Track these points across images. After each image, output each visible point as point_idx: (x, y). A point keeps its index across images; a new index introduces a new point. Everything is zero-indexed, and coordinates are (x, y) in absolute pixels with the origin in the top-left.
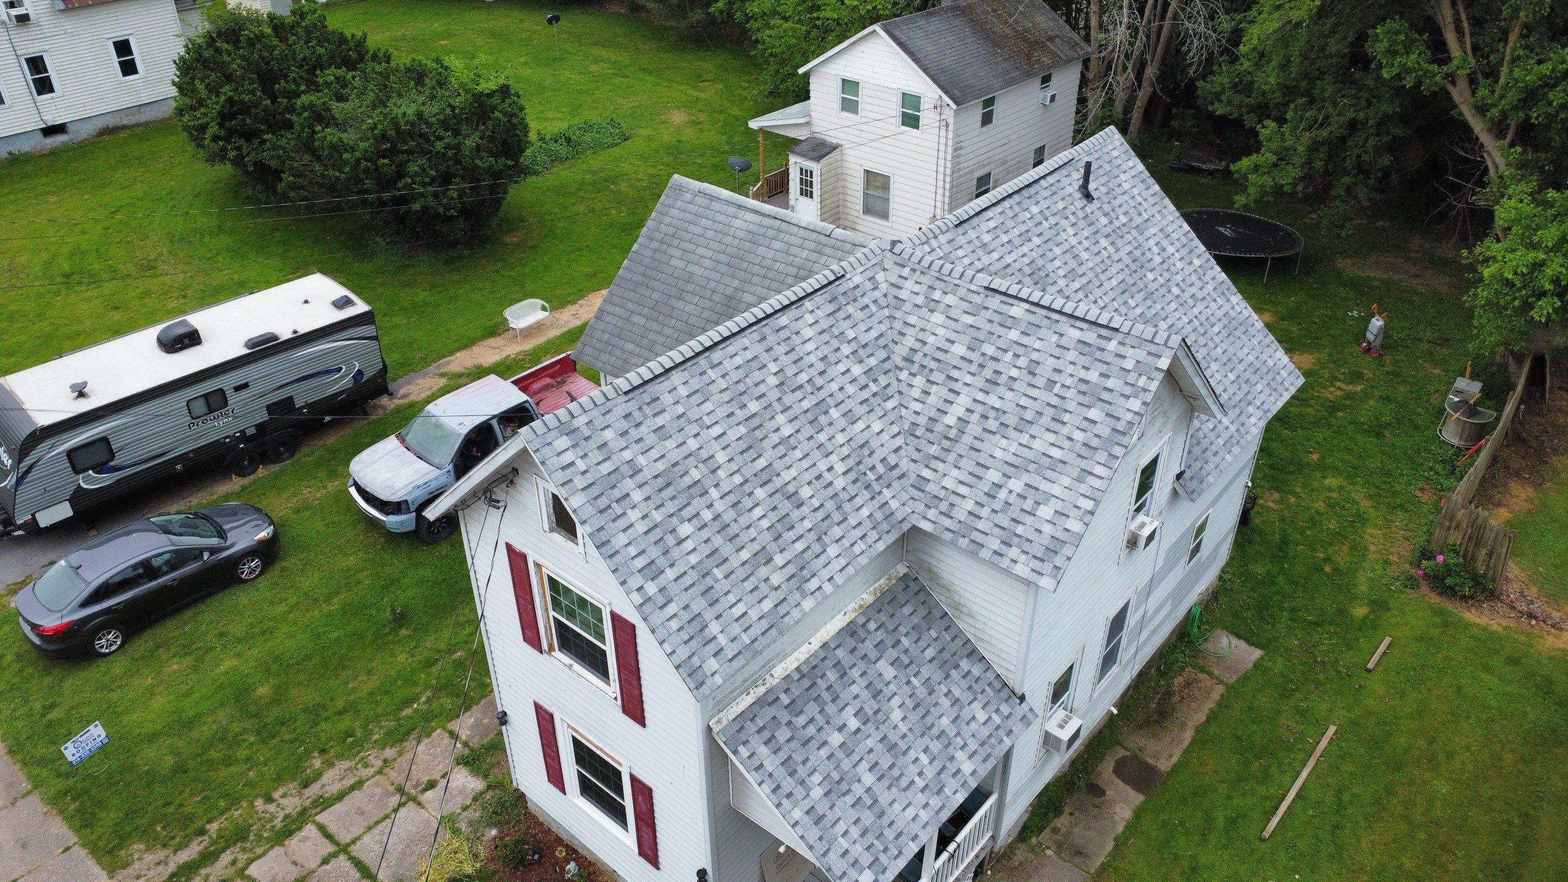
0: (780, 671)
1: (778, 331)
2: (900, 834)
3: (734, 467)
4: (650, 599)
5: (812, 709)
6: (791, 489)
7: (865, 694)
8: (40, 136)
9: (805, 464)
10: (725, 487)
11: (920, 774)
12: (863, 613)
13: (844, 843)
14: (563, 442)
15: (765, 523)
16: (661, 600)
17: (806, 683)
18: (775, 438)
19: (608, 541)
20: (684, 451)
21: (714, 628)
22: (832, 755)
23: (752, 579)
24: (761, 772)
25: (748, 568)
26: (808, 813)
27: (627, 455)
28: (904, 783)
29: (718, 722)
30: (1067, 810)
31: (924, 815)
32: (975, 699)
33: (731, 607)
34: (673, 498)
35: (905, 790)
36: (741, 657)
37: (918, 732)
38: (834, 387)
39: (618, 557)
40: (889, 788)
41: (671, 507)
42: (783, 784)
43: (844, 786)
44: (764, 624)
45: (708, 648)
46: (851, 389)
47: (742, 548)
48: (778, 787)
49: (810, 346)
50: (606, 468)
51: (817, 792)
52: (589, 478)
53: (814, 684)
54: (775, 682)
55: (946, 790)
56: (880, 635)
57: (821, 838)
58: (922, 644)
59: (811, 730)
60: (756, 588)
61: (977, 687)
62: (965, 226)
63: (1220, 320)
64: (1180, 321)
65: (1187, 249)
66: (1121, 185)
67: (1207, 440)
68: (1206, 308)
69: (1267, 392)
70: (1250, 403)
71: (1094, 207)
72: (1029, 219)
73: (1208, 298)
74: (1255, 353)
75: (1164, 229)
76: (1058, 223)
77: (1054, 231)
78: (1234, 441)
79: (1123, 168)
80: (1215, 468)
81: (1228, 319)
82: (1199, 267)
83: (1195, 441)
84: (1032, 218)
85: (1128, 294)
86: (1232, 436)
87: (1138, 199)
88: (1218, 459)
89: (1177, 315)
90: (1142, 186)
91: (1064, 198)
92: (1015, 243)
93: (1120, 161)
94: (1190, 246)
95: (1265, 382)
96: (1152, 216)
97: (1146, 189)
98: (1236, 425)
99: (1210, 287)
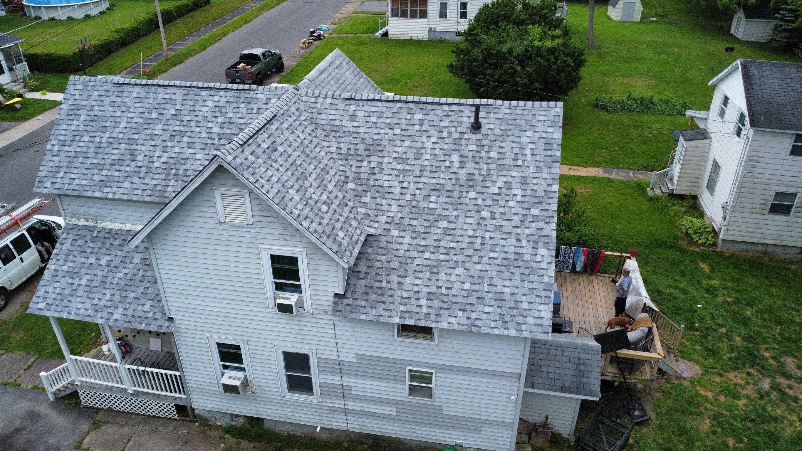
6: (136, 153)
10: (113, 135)
11: (100, 299)
14: (80, 87)
15: (114, 157)
16: (55, 154)
17: (107, 236)
21: (60, 175)
22: (84, 263)
23: (89, 170)
25: (91, 166)
26: (55, 270)
29: (70, 221)
32: (153, 300)
33: (72, 173)
37: (118, 287)
41: (88, 128)
44: (76, 187)
47: (97, 158)
48: (58, 255)
51: (65, 268)
53: (109, 238)
54: (100, 226)
57: (48, 281)
59: (89, 250)
62: (353, 102)
63: (507, 252)
64: (464, 231)
65: (536, 200)
66: (520, 137)
67: (391, 298)
68: (501, 239)
69: (492, 317)
70: (464, 311)
71: (474, 137)
72: (406, 119)
73: (513, 236)
74: (516, 291)
75: (528, 179)
76: (428, 131)
77: (419, 134)
78: (416, 317)
79: (537, 129)
80: (375, 315)
81: (517, 257)
82: (533, 215)
83: (379, 291)
84: (410, 119)
85: (437, 193)
86: (417, 313)
87: (527, 151)
88: (386, 313)
89: (466, 226)
90: (543, 146)
91: (453, 122)
92: (379, 125)
93: (540, 124)
94: (541, 200)
95: (499, 311)
96: (527, 166)
97: (544, 150)
98: (430, 311)
99: (527, 231)
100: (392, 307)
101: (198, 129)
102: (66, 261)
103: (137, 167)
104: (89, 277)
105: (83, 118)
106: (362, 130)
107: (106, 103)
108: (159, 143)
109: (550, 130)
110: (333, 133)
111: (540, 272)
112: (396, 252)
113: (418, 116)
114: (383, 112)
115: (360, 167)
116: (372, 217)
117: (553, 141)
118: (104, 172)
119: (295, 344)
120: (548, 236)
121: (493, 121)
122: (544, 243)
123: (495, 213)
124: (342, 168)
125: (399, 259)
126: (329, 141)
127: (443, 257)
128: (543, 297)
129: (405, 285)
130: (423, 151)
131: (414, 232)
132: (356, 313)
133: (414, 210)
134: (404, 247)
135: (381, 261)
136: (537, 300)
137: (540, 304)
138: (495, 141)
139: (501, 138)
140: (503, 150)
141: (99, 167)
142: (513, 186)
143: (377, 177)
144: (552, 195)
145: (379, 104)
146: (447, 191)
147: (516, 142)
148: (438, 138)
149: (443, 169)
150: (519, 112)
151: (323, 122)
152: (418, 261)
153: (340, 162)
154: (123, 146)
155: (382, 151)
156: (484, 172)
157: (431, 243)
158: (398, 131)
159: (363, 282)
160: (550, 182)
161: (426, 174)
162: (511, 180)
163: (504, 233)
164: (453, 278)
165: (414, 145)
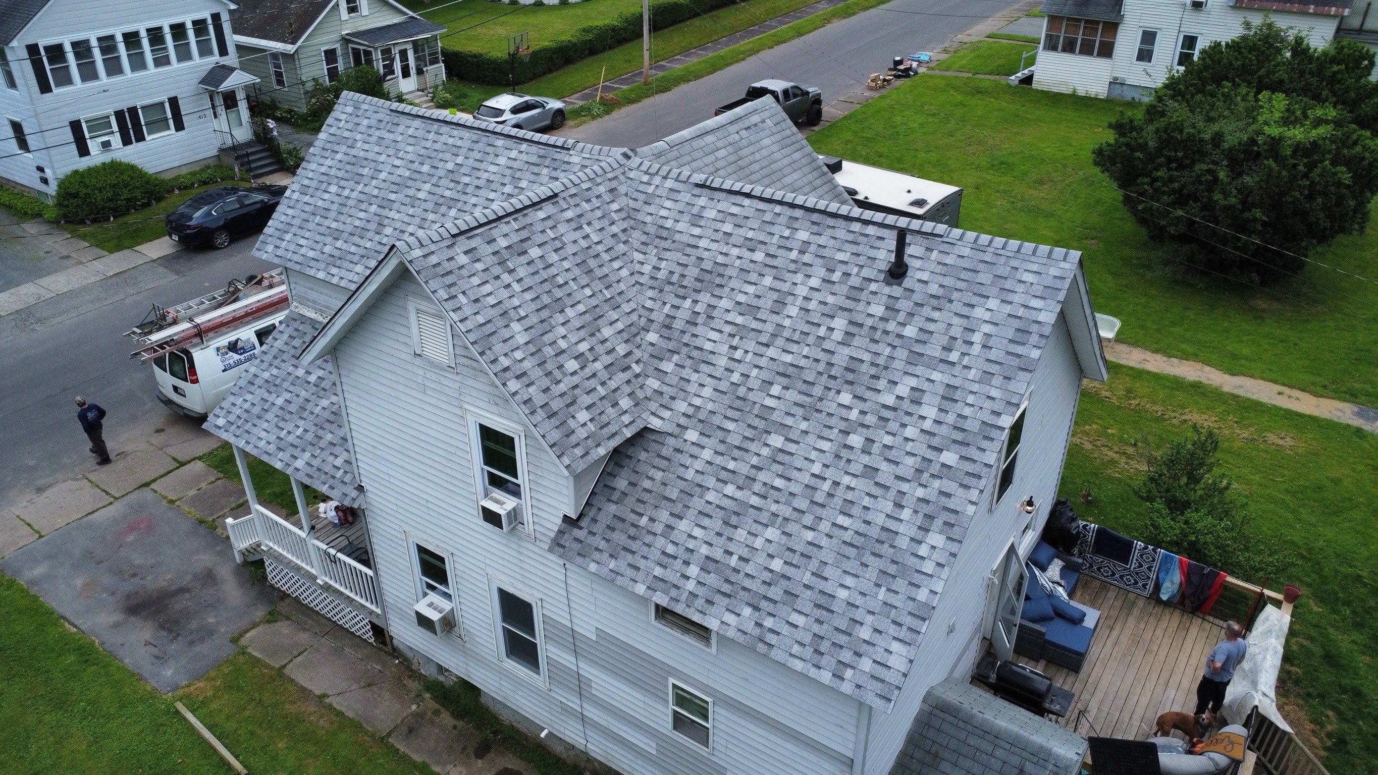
30: (460, 724)
41: (340, 174)
62: (705, 191)
63: (868, 523)
64: (806, 462)
65: (959, 436)
66: (972, 306)
67: (645, 548)
68: (868, 494)
69: (799, 635)
70: (756, 608)
71: (887, 290)
72: (781, 237)
73: (892, 494)
74: (859, 600)
75: (959, 391)
76: (811, 265)
77: (793, 267)
78: (674, 593)
79: (1010, 297)
80: (612, 571)
81: (884, 537)
82: (943, 465)
83: (632, 531)
84: (788, 238)
85: (785, 381)
86: (678, 588)
87: (977, 338)
88: (630, 572)
89: (813, 455)
90: (1010, 334)
91: (858, 255)
92: (732, 240)
93: (1020, 288)
94: (970, 439)
95: (816, 628)
96: (965, 367)
97: (1011, 341)
98: (700, 591)
99: (920, 492)
100: (642, 564)
101: (474, 200)
102: (271, 365)
103: (380, 243)
104: (287, 396)
105: (339, 156)
106: (703, 243)
107: (373, 139)
108: (418, 211)
109: (1035, 303)
110: (657, 240)
111: (917, 578)
112: (682, 469)
113: (803, 235)
114: (747, 218)
115: (678, 308)
116: (665, 400)
117: (1034, 328)
118: (339, 244)
119: (512, 580)
120: (956, 512)
121: (933, 266)
122: (945, 523)
123: (873, 441)
124: (649, 304)
125: (682, 484)
126: (645, 254)
127: (755, 500)
128: (904, 628)
129: (676, 531)
130: (789, 299)
131: (722, 442)
132: (584, 556)
133: (739, 403)
134: (698, 465)
135: (652, 479)
136: (892, 630)
137: (894, 638)
138: (922, 305)
139: (935, 302)
140: (931, 327)
141: (336, 234)
142: (926, 398)
143: (699, 330)
144: (994, 433)
145: (747, 202)
146: (805, 382)
147: (962, 316)
148: (824, 280)
149: (811, 339)
150: (988, 257)
151: (649, 219)
152: (710, 496)
153: (650, 293)
154: (373, 208)
155: (722, 286)
156: (881, 361)
157: (744, 469)
158: (759, 256)
159: (612, 508)
160: (997, 407)
161: (780, 342)
162: (926, 386)
163: (876, 484)
164: (758, 543)
165: (778, 285)
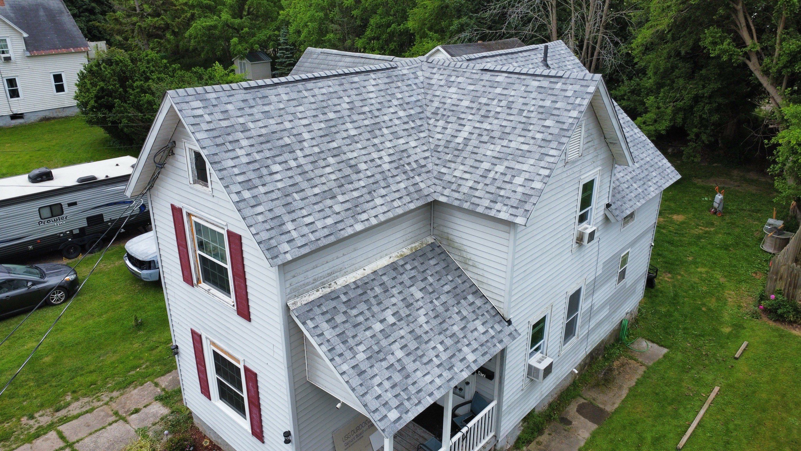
0: (341, 282)
1: (352, 83)
2: (420, 391)
3: (314, 142)
4: (245, 200)
5: (363, 307)
6: (353, 162)
7: (401, 304)
8: (9, 119)
9: (363, 152)
10: (307, 152)
11: (437, 356)
12: (403, 259)
13: (379, 391)
14: (198, 104)
15: (333, 177)
16: (253, 202)
17: (360, 291)
18: (345, 135)
19: (220, 162)
20: (281, 127)
21: (290, 226)
22: (374, 336)
23: (320, 204)
24: (321, 337)
25: (318, 199)
26: (353, 367)
27: (241, 120)
28: (425, 360)
29: (294, 304)
30: (547, 432)
31: (438, 382)
32: (477, 318)
33: (303, 217)
34: (270, 150)
35: (425, 364)
36: (307, 247)
37: (437, 331)
38: (386, 118)
39: (225, 172)
40: (414, 361)
41: (268, 154)
42: (337, 347)
43: (381, 356)
44: (326, 232)
45: (283, 237)
46: (397, 122)
47: (316, 186)
48: (333, 349)
49: (372, 95)
50: (224, 124)
51: (361, 356)
52: (212, 126)
53: (365, 293)
54: (338, 287)
55: (455, 369)
56: (413, 273)
57: (361, 385)
58: (442, 282)
59: (361, 319)
60: (322, 210)
61: (479, 312)
102: (351, 349)
103: (369, 177)
104: (398, 345)
109: (572, 58)
141: (328, 195)
